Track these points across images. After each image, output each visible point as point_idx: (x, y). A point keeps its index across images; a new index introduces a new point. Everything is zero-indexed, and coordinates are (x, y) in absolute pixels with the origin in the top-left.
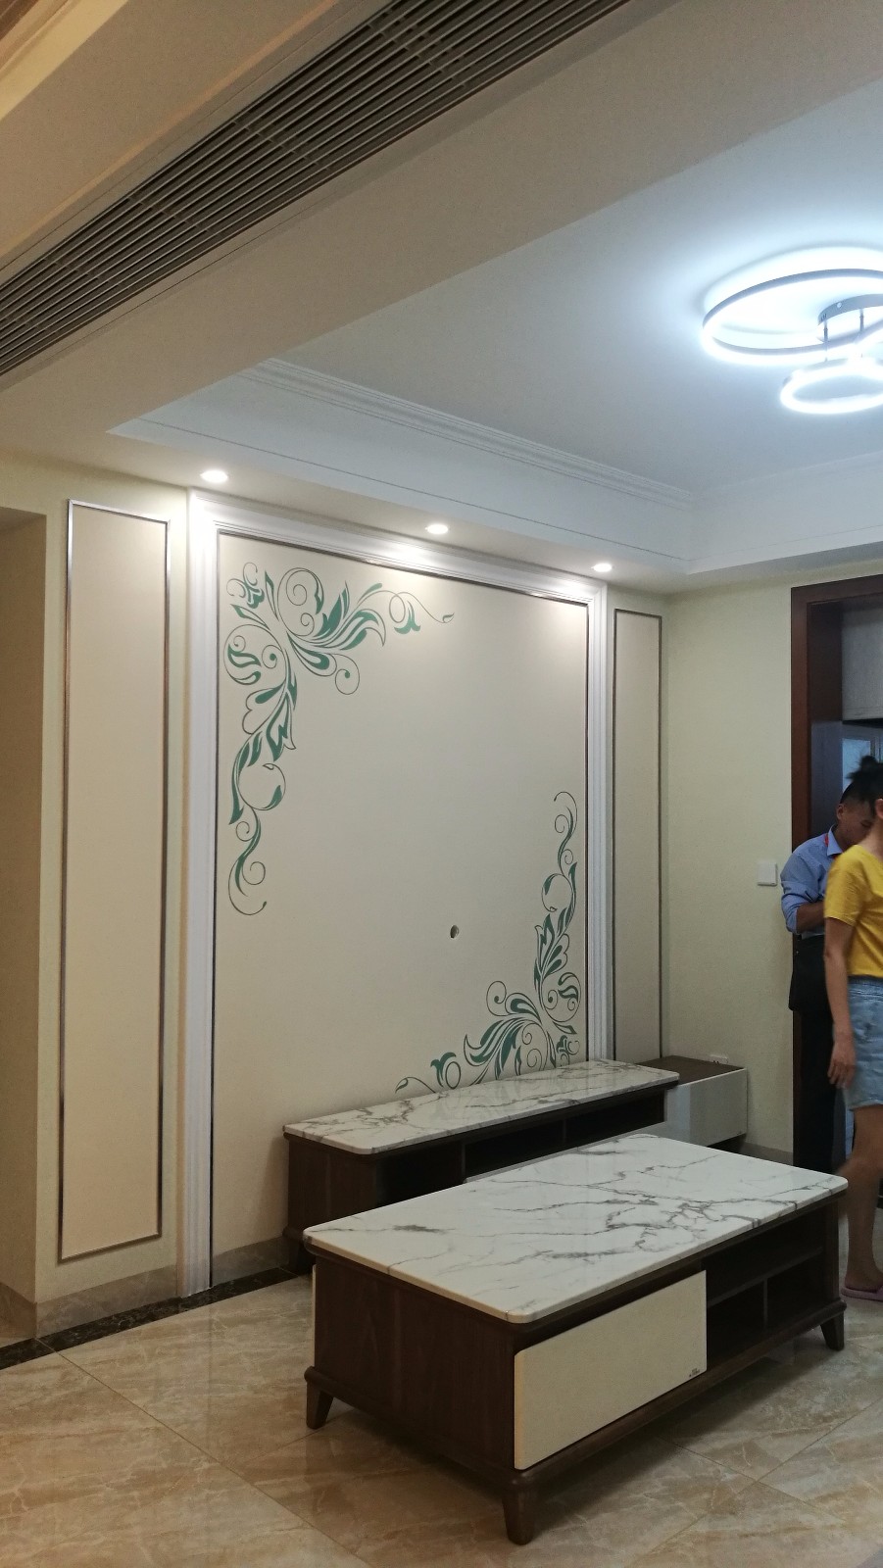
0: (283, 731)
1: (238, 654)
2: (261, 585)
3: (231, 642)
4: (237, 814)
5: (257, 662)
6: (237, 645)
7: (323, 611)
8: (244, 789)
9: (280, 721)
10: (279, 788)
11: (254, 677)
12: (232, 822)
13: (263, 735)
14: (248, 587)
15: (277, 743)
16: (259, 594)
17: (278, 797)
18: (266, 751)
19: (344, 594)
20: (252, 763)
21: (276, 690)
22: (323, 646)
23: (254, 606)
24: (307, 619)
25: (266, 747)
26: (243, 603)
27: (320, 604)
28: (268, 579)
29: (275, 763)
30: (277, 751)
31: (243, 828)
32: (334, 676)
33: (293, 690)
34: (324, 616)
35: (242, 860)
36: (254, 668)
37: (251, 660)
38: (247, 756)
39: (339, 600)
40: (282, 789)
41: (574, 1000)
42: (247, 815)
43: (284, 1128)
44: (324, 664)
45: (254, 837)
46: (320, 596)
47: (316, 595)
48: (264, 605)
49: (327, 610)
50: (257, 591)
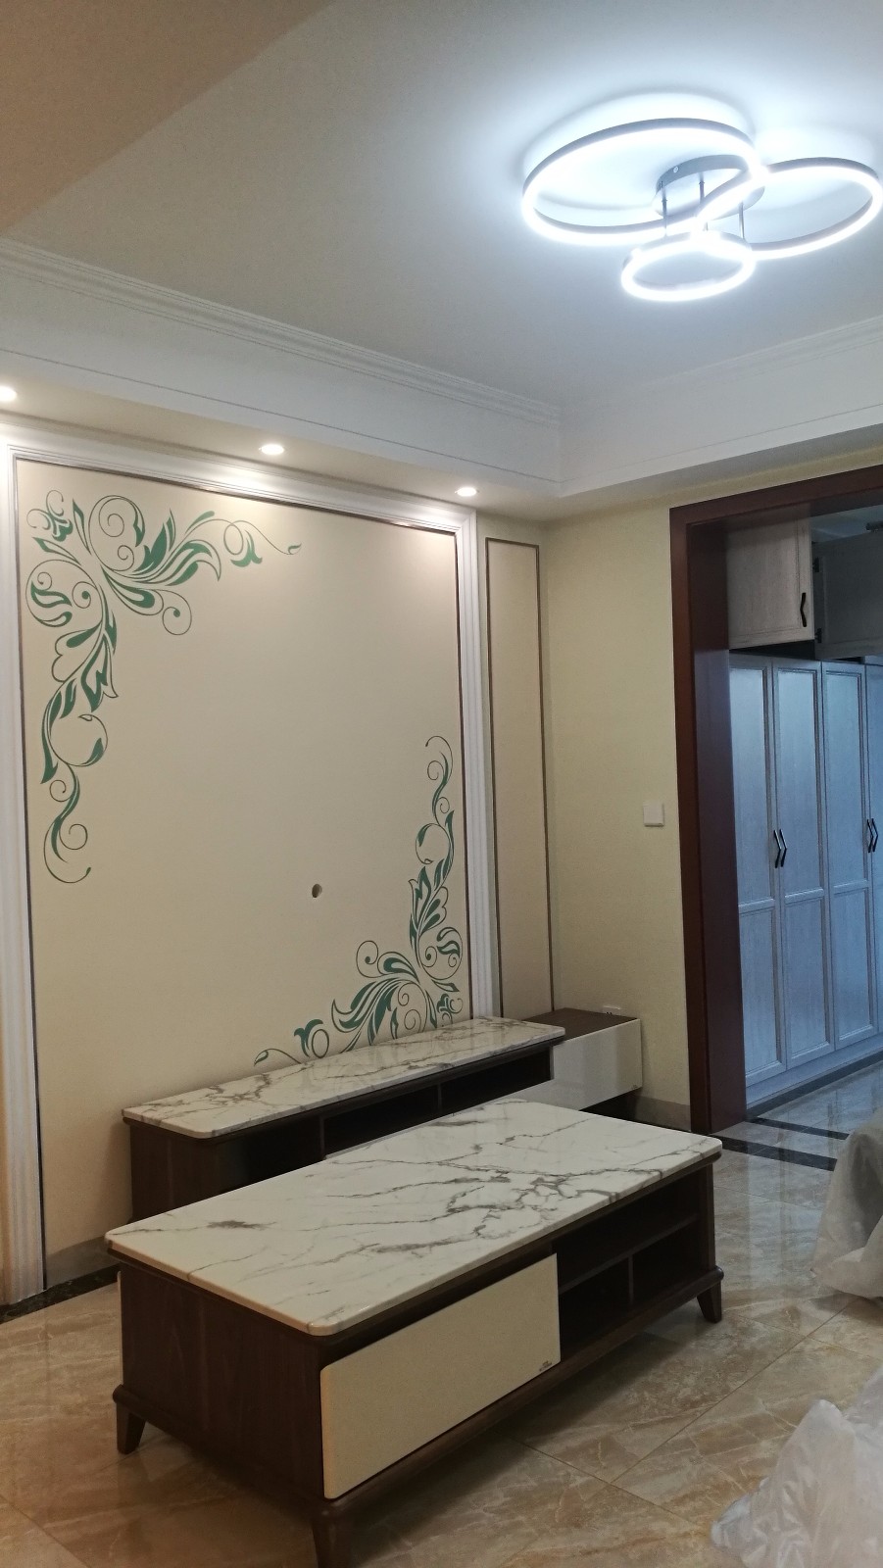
0: (101, 678)
1: (44, 593)
2: (69, 515)
3: (34, 579)
4: (50, 772)
5: (66, 601)
6: (42, 583)
7: (144, 542)
8: (56, 742)
9: (98, 666)
10: (100, 741)
11: (64, 619)
12: (45, 780)
13: (78, 683)
14: (53, 518)
15: (95, 691)
16: (67, 526)
17: (98, 751)
18: (82, 702)
19: (169, 523)
20: (65, 714)
21: (92, 631)
22: (146, 582)
23: (62, 538)
24: (124, 552)
25: (81, 693)
26: (48, 535)
27: (140, 536)
28: (76, 508)
29: (94, 713)
30: (95, 700)
31: (58, 787)
32: (162, 612)
33: (112, 632)
34: (146, 548)
35: (58, 822)
36: (65, 608)
37: (61, 599)
38: (60, 706)
39: (163, 531)
40: (104, 743)
41: (455, 955)
42: (63, 772)
43: (123, 1112)
44: (149, 601)
45: (72, 797)
46: (140, 525)
47: (135, 525)
48: (72, 539)
49: (150, 541)
50: (64, 522)
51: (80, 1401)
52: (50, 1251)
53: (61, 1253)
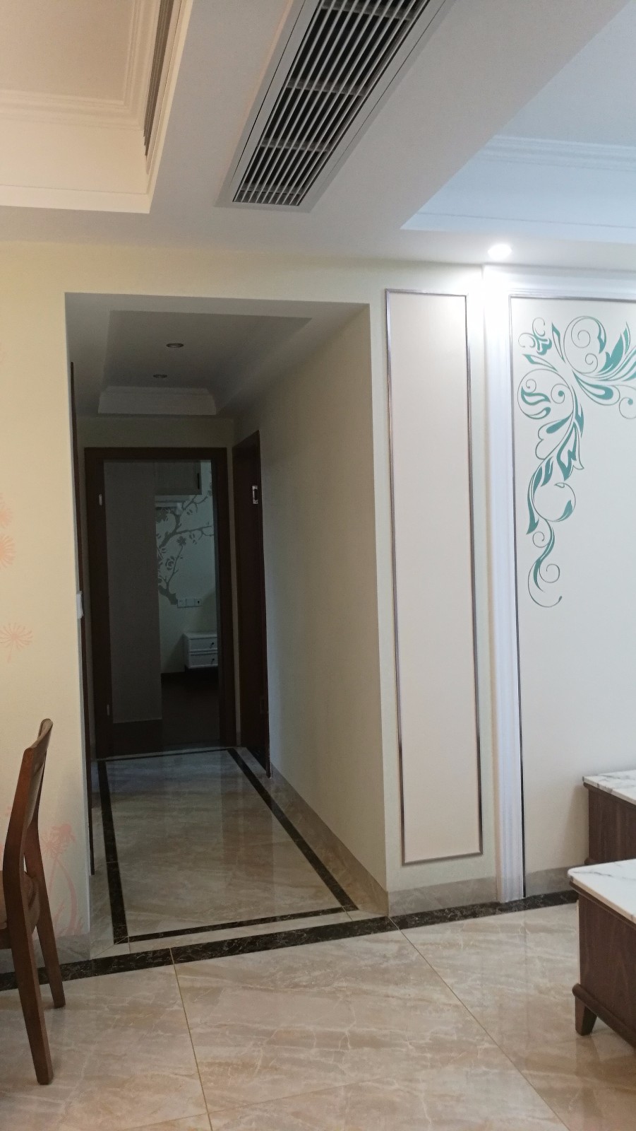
0: (572, 455)
1: (530, 395)
2: (549, 335)
3: (523, 384)
4: (533, 526)
5: (547, 399)
6: (529, 387)
7: (605, 350)
8: (537, 505)
9: (570, 446)
10: (570, 502)
11: (545, 413)
12: (529, 532)
13: (554, 460)
14: (537, 339)
15: (567, 465)
16: (548, 343)
17: (569, 509)
18: (557, 473)
19: (625, 333)
20: (546, 482)
21: (564, 421)
22: (607, 380)
23: (544, 353)
24: (590, 359)
25: (556, 468)
26: (534, 352)
27: (602, 345)
28: (554, 329)
29: (566, 482)
30: (567, 472)
31: (538, 537)
32: (618, 403)
33: (580, 420)
34: (607, 354)
35: (539, 563)
36: (546, 404)
37: (542, 398)
38: (542, 477)
39: (621, 338)
40: (573, 503)
42: (542, 526)
43: (583, 779)
44: (608, 394)
45: (549, 544)
46: (602, 337)
47: (599, 337)
48: (552, 352)
49: (610, 348)
50: (546, 340)
51: (548, 985)
52: (529, 870)
53: (536, 874)
